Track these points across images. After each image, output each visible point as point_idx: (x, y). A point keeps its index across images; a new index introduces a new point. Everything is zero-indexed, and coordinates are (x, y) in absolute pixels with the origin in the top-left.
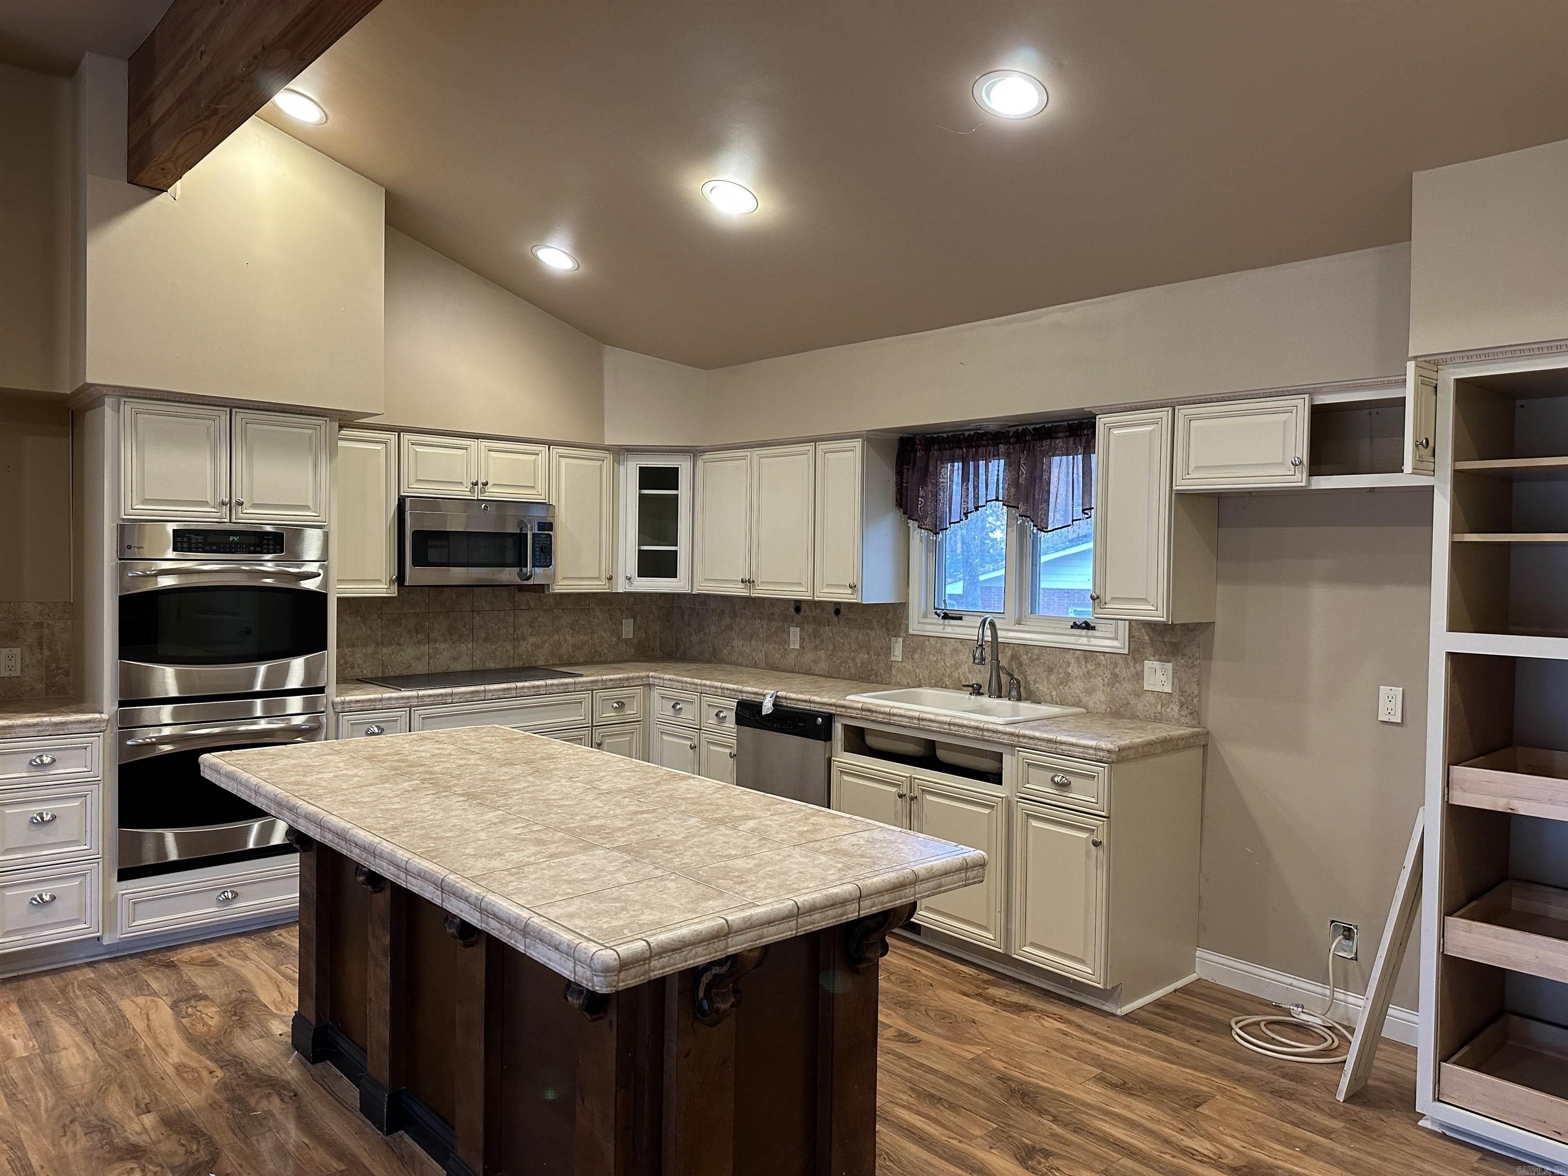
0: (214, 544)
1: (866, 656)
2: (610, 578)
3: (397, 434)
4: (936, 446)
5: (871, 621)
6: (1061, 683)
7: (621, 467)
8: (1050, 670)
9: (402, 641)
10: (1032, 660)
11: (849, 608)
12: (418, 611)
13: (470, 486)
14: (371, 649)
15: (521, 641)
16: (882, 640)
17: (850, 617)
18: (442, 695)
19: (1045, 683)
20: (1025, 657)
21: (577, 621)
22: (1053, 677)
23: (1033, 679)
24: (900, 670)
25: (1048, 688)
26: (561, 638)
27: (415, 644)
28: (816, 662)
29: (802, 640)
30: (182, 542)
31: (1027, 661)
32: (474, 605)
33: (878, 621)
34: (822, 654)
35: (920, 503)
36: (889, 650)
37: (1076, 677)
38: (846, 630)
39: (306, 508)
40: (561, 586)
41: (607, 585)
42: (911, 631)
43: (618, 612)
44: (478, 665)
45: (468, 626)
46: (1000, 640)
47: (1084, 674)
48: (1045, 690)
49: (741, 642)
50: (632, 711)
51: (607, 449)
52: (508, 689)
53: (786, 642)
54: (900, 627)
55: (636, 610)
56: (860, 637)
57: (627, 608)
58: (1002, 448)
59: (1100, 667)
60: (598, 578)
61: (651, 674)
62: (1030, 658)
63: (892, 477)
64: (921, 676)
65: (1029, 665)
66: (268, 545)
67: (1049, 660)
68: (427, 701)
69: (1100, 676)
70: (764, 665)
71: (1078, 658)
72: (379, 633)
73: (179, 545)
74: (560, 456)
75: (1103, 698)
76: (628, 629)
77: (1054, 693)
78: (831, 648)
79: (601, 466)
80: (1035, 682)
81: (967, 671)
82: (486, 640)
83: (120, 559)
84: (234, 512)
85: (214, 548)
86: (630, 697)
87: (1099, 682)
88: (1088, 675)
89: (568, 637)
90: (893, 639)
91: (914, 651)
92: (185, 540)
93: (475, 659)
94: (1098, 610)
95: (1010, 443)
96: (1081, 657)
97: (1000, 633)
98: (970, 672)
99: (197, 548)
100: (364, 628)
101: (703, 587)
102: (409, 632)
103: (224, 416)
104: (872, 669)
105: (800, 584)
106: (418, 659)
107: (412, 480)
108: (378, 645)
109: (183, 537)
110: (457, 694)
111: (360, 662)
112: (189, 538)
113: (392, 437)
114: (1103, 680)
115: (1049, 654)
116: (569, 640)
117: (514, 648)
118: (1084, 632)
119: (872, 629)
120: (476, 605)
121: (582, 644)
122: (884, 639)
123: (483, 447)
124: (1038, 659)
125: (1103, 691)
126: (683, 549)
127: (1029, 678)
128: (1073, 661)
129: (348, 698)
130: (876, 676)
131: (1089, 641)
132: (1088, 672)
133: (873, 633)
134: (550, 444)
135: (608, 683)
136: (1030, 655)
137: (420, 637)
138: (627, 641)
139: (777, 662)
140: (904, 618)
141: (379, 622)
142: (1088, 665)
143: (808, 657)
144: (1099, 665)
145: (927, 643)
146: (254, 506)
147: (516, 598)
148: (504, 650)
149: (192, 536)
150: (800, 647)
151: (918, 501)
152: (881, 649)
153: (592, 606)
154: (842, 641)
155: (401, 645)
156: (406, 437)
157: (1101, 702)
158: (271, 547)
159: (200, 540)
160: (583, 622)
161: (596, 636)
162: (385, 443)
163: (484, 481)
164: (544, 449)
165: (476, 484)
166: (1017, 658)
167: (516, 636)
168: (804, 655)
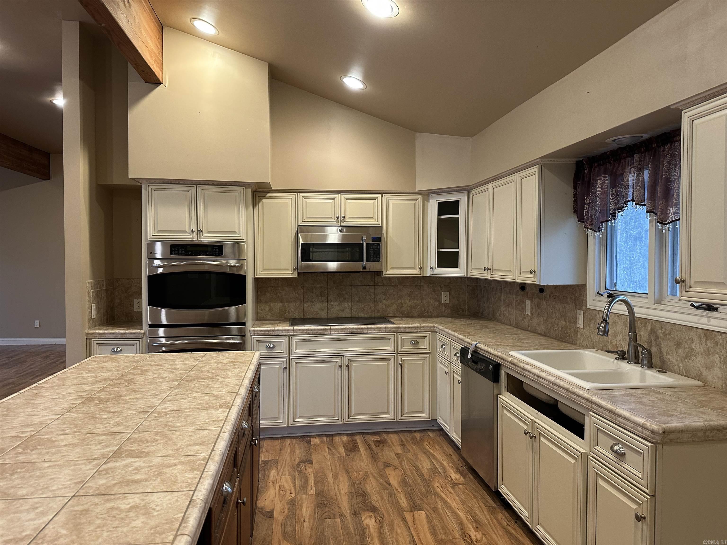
0: (190, 251)
1: (564, 323)
2: (420, 268)
3: (296, 194)
4: (596, 164)
5: (566, 297)
6: (687, 357)
7: (429, 204)
8: (678, 344)
9: (313, 300)
10: (665, 335)
11: (555, 288)
12: (322, 285)
13: (336, 219)
14: (298, 304)
15: (379, 303)
16: (573, 312)
17: (556, 294)
18: (306, 330)
19: (675, 355)
20: (660, 331)
21: (413, 292)
22: (680, 351)
23: (665, 351)
24: (582, 335)
25: (677, 360)
26: (403, 301)
27: (320, 302)
28: (539, 325)
29: (532, 309)
30: (175, 251)
31: (661, 335)
32: (351, 283)
33: (571, 298)
34: (542, 319)
35: (585, 208)
36: (576, 319)
37: (698, 353)
38: (554, 303)
39: (234, 232)
40: (389, 272)
41: (419, 272)
42: (589, 307)
43: (439, 288)
44: (354, 315)
45: (348, 294)
46: (636, 315)
47: (704, 350)
48: (674, 361)
49: (504, 308)
50: (423, 347)
51: (419, 193)
52: (344, 329)
53: (524, 310)
54: (583, 302)
55: (451, 287)
56: (561, 309)
57: (445, 286)
58: (636, 157)
59: (717, 345)
60: (414, 268)
61: (436, 325)
62: (664, 333)
63: (570, 191)
64: (594, 341)
65: (663, 339)
66: (216, 251)
67: (677, 336)
68: (298, 332)
69: (717, 353)
70: (514, 325)
71: (700, 336)
72: (302, 296)
73: (173, 252)
74: (389, 200)
75: (720, 374)
76: (445, 298)
77: (681, 365)
78: (546, 315)
79: (415, 204)
80: (667, 353)
81: (622, 340)
82: (358, 301)
83: (149, 259)
84: (199, 235)
85: (190, 253)
86: (423, 338)
87: (716, 358)
88: (707, 352)
89: (407, 302)
90: (578, 311)
91: (590, 320)
92: (176, 249)
93: (352, 311)
94: (684, 293)
95: (642, 153)
96: (703, 336)
97: (636, 310)
98: (623, 340)
99: (182, 253)
100: (294, 293)
101: (474, 273)
102: (317, 296)
103: (193, 190)
104: (567, 333)
105: (510, 271)
106: (322, 310)
107: (305, 217)
108: (301, 302)
109: (175, 248)
110: (315, 330)
111: (293, 310)
112: (178, 249)
113: (294, 196)
114: (720, 357)
115: (678, 331)
116: (407, 303)
117: (375, 306)
118: (705, 313)
119: (567, 303)
120: (353, 282)
121: (416, 305)
122: (574, 311)
123: (343, 198)
124: (670, 334)
125: (720, 368)
126: (461, 250)
127: (662, 350)
128: (696, 338)
129: (257, 329)
130: (569, 338)
131: (709, 321)
132: (708, 349)
133: (567, 307)
134: (382, 193)
135: (407, 329)
136: (663, 330)
137: (323, 298)
138: (445, 305)
139: (520, 322)
140: (585, 296)
141: (302, 290)
142: (708, 343)
143: (535, 321)
144: (716, 343)
145: (598, 315)
146: (209, 232)
147: (376, 279)
148: (369, 307)
149: (180, 248)
150: (531, 313)
151: (584, 207)
152: (572, 318)
153: (422, 284)
154: (552, 311)
155: (313, 302)
156: (301, 195)
157: (718, 378)
158: (217, 252)
159: (183, 250)
160: (417, 293)
161: (424, 301)
162: (290, 199)
163: (343, 216)
164: (379, 196)
165: (338, 218)
166: (655, 332)
167: (376, 300)
168: (533, 320)
